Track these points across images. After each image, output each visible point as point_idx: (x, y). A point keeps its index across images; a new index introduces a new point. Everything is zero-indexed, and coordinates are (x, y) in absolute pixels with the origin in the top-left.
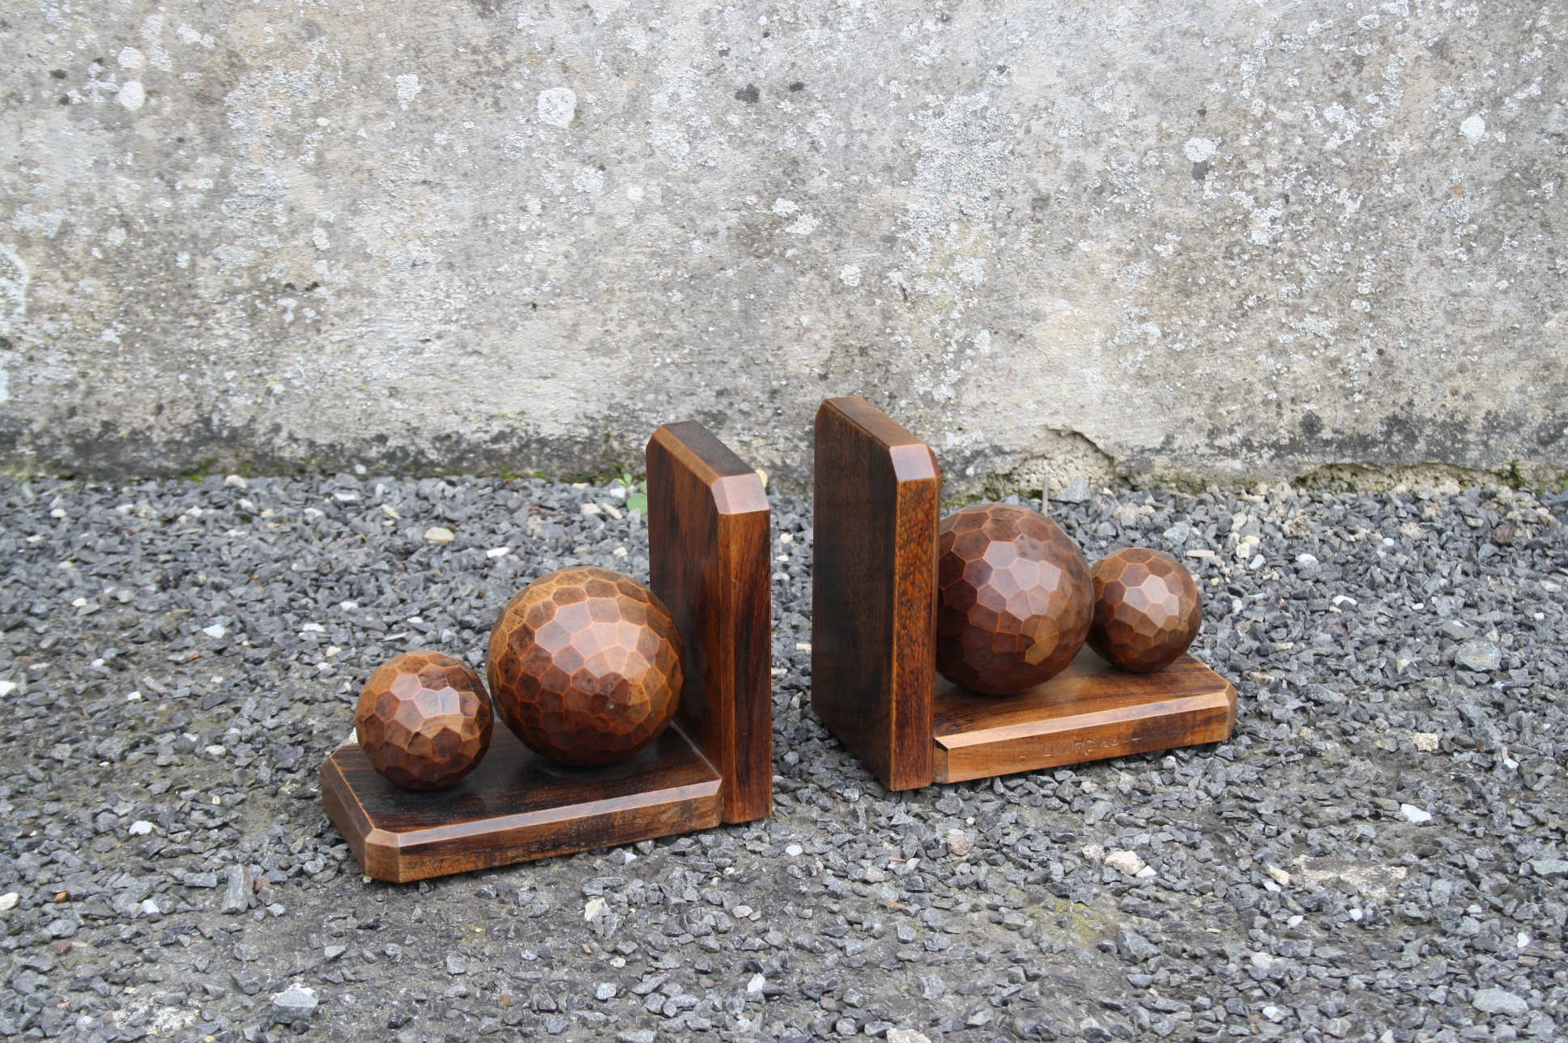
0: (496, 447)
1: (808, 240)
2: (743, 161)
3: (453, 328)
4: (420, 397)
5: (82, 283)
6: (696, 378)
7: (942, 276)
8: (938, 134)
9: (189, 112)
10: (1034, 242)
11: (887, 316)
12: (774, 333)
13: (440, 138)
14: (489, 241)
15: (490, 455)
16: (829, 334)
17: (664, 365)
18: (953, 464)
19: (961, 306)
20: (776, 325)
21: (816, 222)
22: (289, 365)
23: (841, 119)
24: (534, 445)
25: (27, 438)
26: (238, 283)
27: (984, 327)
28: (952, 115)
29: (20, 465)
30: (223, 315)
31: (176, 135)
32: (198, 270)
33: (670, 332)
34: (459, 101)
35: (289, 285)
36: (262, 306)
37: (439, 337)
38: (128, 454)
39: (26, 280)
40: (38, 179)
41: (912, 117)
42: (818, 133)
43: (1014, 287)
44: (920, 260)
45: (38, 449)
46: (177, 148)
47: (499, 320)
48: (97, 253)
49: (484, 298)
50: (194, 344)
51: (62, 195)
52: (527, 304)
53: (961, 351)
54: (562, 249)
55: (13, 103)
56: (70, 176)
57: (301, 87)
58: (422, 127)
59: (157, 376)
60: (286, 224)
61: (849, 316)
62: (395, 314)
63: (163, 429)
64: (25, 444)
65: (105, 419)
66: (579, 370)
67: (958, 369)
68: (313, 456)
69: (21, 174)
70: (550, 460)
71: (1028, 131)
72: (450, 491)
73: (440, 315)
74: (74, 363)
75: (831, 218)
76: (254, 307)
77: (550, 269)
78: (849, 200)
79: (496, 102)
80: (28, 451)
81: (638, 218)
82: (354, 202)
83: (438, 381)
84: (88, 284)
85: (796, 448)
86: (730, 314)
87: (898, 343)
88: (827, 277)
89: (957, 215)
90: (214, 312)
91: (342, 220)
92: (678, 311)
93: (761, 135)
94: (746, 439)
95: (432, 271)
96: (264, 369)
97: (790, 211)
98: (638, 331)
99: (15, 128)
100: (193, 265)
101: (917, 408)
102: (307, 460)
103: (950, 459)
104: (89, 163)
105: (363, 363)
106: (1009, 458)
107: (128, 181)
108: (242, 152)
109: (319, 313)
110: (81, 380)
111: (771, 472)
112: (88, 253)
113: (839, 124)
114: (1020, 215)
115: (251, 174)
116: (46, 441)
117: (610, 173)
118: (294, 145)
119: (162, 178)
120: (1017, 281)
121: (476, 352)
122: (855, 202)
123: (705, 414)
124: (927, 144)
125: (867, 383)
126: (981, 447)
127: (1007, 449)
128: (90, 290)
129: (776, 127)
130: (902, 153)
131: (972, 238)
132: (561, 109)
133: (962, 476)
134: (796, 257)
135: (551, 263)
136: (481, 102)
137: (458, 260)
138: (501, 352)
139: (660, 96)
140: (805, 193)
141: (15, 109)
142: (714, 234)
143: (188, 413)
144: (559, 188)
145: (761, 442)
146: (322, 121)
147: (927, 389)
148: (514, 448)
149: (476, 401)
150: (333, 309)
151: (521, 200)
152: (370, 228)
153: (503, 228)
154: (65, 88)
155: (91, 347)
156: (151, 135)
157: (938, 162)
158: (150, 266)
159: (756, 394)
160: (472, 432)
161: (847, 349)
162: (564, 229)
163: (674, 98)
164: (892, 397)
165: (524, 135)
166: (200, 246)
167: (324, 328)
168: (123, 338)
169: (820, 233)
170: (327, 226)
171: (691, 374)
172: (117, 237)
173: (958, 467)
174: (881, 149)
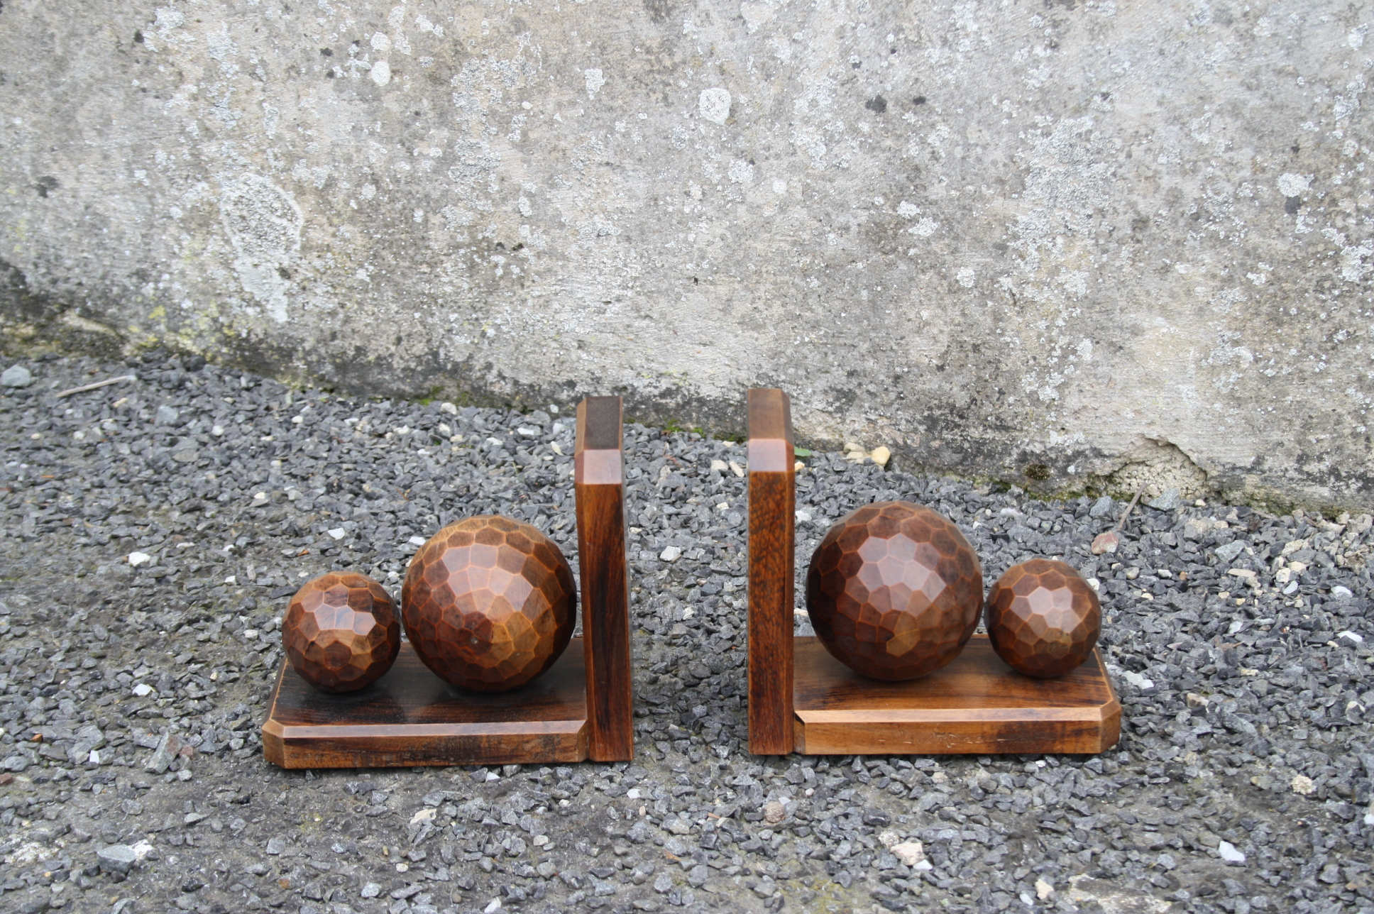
0: (663, 401)
1: (928, 241)
2: (872, 165)
3: (630, 293)
4: (602, 351)
5: (342, 229)
6: (831, 358)
7: (1049, 285)
8: (1046, 152)
9: (423, 90)
10: (1134, 261)
11: (998, 317)
12: (898, 324)
13: (620, 126)
14: (659, 219)
15: (658, 408)
16: (946, 329)
17: (803, 344)
18: (1056, 460)
19: (1065, 314)
20: (899, 316)
21: (936, 225)
22: (499, 312)
23: (959, 132)
24: (694, 404)
25: (300, 354)
26: (460, 239)
27: (1087, 336)
28: (1058, 135)
29: (295, 376)
30: (448, 265)
31: (414, 109)
32: (430, 225)
33: (808, 314)
34: (635, 95)
35: (500, 244)
36: (479, 261)
37: (618, 300)
38: (374, 376)
39: (301, 222)
40: (311, 139)
41: (1022, 136)
42: (938, 144)
43: (1115, 301)
44: (1028, 268)
45: (308, 364)
46: (415, 120)
47: (667, 290)
48: (353, 204)
49: (655, 269)
50: (426, 288)
51: (329, 153)
52: (689, 278)
53: (1064, 357)
54: (719, 231)
55: (293, 74)
56: (335, 138)
57: (510, 75)
58: (606, 115)
59: (397, 312)
60: (498, 192)
61: (964, 314)
62: (583, 277)
63: (402, 358)
64: (298, 359)
65: (358, 344)
66: (732, 341)
67: (1062, 373)
68: (517, 393)
69: (298, 134)
70: (707, 418)
71: (1129, 156)
73: (619, 280)
74: (336, 294)
75: (948, 222)
76: (473, 261)
77: (709, 249)
78: (964, 208)
79: (665, 98)
80: (301, 365)
81: (783, 209)
82: (551, 177)
83: (616, 338)
84: (347, 230)
85: (915, 430)
86: (859, 302)
87: (1007, 344)
88: (944, 277)
89: (1062, 230)
90: (442, 262)
91: (542, 192)
92: (815, 296)
93: (888, 142)
94: (873, 417)
95: (613, 242)
96: (480, 315)
97: (913, 214)
98: (782, 310)
99: (294, 95)
100: (426, 221)
101: (1024, 405)
102: (513, 396)
103: (1053, 456)
104: (349, 128)
105: (557, 317)
106: (1108, 461)
107: (378, 145)
108: (464, 127)
109: (523, 270)
110: (340, 310)
111: (893, 450)
112: (347, 204)
113: (957, 137)
114: (1121, 234)
115: (471, 147)
116: (314, 358)
117: (759, 168)
118: (504, 124)
119: (403, 145)
120: (1117, 295)
121: (647, 316)
122: (971, 210)
123: (838, 391)
124: (1036, 162)
125: (979, 378)
126: (1082, 448)
127: (1106, 452)
128: (348, 235)
129: (901, 136)
130: (1013, 168)
131: (1076, 253)
132: (718, 107)
133: (1064, 473)
134: (917, 256)
135: (710, 243)
136: (653, 97)
137: (634, 235)
138: (668, 318)
139: (801, 101)
140: (926, 198)
141: (294, 79)
142: (847, 229)
143: (421, 346)
144: (716, 178)
145: (886, 421)
146: (526, 105)
147: (1033, 388)
148: (678, 404)
149: (647, 360)
150: (534, 268)
151: (685, 185)
152: (565, 200)
153: (670, 209)
154: (331, 64)
155: (349, 282)
156: (395, 107)
157: (1045, 178)
158: (393, 219)
159: (882, 377)
160: (644, 386)
161: (961, 345)
162: (721, 215)
163: (813, 103)
164: (1001, 392)
165: (688, 128)
166: (433, 205)
167: (527, 284)
168: (372, 277)
169: (939, 236)
170: (530, 195)
171: (826, 354)
172: (369, 191)
173: (1060, 464)
174: (994, 163)
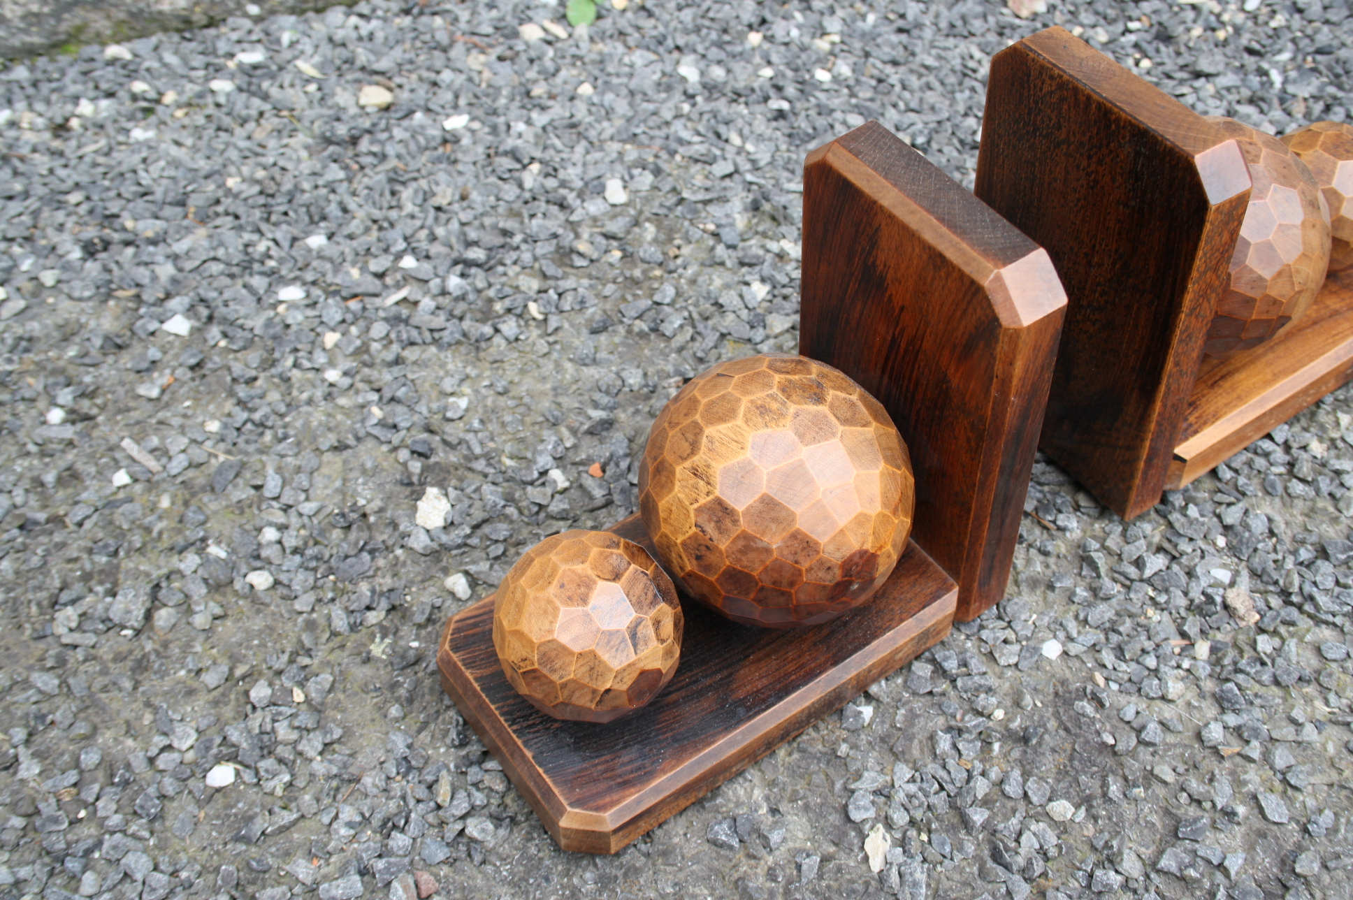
72: (365, 28)
102: (190, 10)
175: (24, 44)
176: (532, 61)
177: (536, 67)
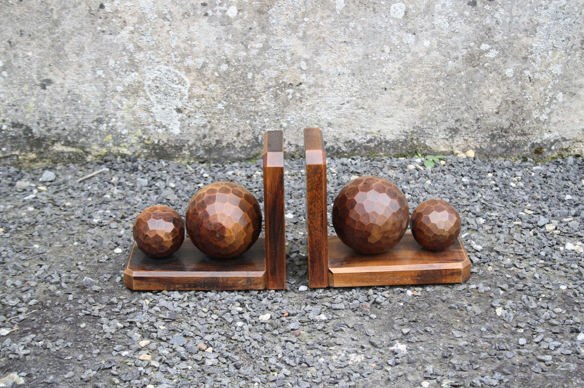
0: (369, 145)
1: (493, 60)
2: (469, 29)
3: (354, 99)
4: (340, 126)
5: (210, 86)
6: (448, 115)
7: (545, 72)
8: (546, 16)
9: (254, 18)
10: (581, 57)
11: (523, 88)
12: (479, 97)
13: (352, 24)
14: (369, 64)
15: (366, 148)
16: (500, 96)
17: (435, 110)
18: (547, 145)
19: (552, 83)
20: (479, 93)
21: (497, 52)
22: (289, 115)
23: (508, 11)
24: (383, 144)
25: (186, 148)
26: (270, 84)
27: (561, 91)
28: (552, 8)
29: (184, 158)
30: (264, 97)
31: (248, 27)
32: (255, 79)
33: (438, 97)
34: (359, 10)
35: (290, 84)
36: (280, 93)
37: (348, 102)
38: (226, 153)
39: (188, 85)
40: (195, 46)
41: (536, 10)
42: (499, 17)
43: (573, 75)
44: (537, 66)
45: (191, 152)
46: (249, 32)
47: (372, 95)
48: (216, 74)
49: (366, 86)
50: (253, 108)
51: (204, 52)
52: (383, 89)
53: (551, 101)
54: (397, 66)
55: (186, 16)
56: (207, 44)
57: (298, 6)
58: (345, 20)
59: (238, 122)
60: (290, 60)
61: (508, 89)
62: (331, 94)
63: (240, 142)
64: (185, 150)
65: (217, 139)
66: (402, 113)
67: (550, 108)
68: (297, 151)
69: (188, 44)
70: (389, 149)
71: (581, 14)
72: (354, 162)
73: (349, 93)
74: (206, 117)
75: (503, 50)
76: (277, 94)
77: (392, 74)
78: (510, 43)
79: (374, 10)
80: (187, 153)
81: (428, 53)
82: (317, 51)
83: (347, 120)
84: (212, 86)
85: (485, 141)
86: (462, 89)
87: (527, 99)
88: (500, 74)
89: (552, 48)
90: (261, 95)
91: (312, 58)
92: (442, 89)
93: (477, 19)
94: (466, 138)
95: (346, 77)
96: (279, 117)
97: (487, 48)
98: (426, 97)
99: (187, 26)
100: (253, 77)
101: (533, 124)
102: (295, 152)
103: (545, 143)
104: (215, 38)
105: (318, 113)
106: (568, 142)
107: (230, 45)
108: (274, 33)
109: (302, 94)
110: (209, 124)
111: (475, 151)
112: (213, 74)
113: (508, 14)
114: (576, 47)
115: (277, 41)
116: (194, 148)
117: (418, 36)
118: (295, 29)
119: (243, 44)
120: (574, 73)
121: (362, 108)
122: (512, 44)
123: (451, 129)
124: (541, 20)
125: (514, 115)
126: (558, 138)
127: (567, 138)
128: (213, 89)
129: (483, 15)
130: (531, 24)
131: (557, 57)
132: (399, 11)
133: (550, 150)
134: (488, 66)
135: (393, 72)
136: (368, 10)
137: (356, 72)
138: (372, 107)
139: (438, 5)
140: (493, 41)
141: (187, 18)
142: (457, 58)
143: (249, 135)
144: (397, 42)
145: (472, 139)
146: (306, 19)
147: (537, 116)
148: (375, 145)
149: (362, 127)
150: (307, 93)
151: (382, 47)
152: (322, 61)
153: (374, 59)
154: (207, 9)
155: (213, 111)
156: (239, 27)
157: (545, 27)
158: (237, 79)
159: (471, 120)
160: (359, 139)
161: (507, 102)
162: (399, 59)
163: (444, 5)
164: (524, 120)
165: (384, 22)
166: (256, 70)
167: (303, 100)
168: (225, 107)
169: (498, 57)
170: (306, 60)
171: (446, 114)
172: (224, 67)
173: (548, 146)
174: (523, 23)
175: (238, 157)
176: (411, 174)
177: (412, 176)
